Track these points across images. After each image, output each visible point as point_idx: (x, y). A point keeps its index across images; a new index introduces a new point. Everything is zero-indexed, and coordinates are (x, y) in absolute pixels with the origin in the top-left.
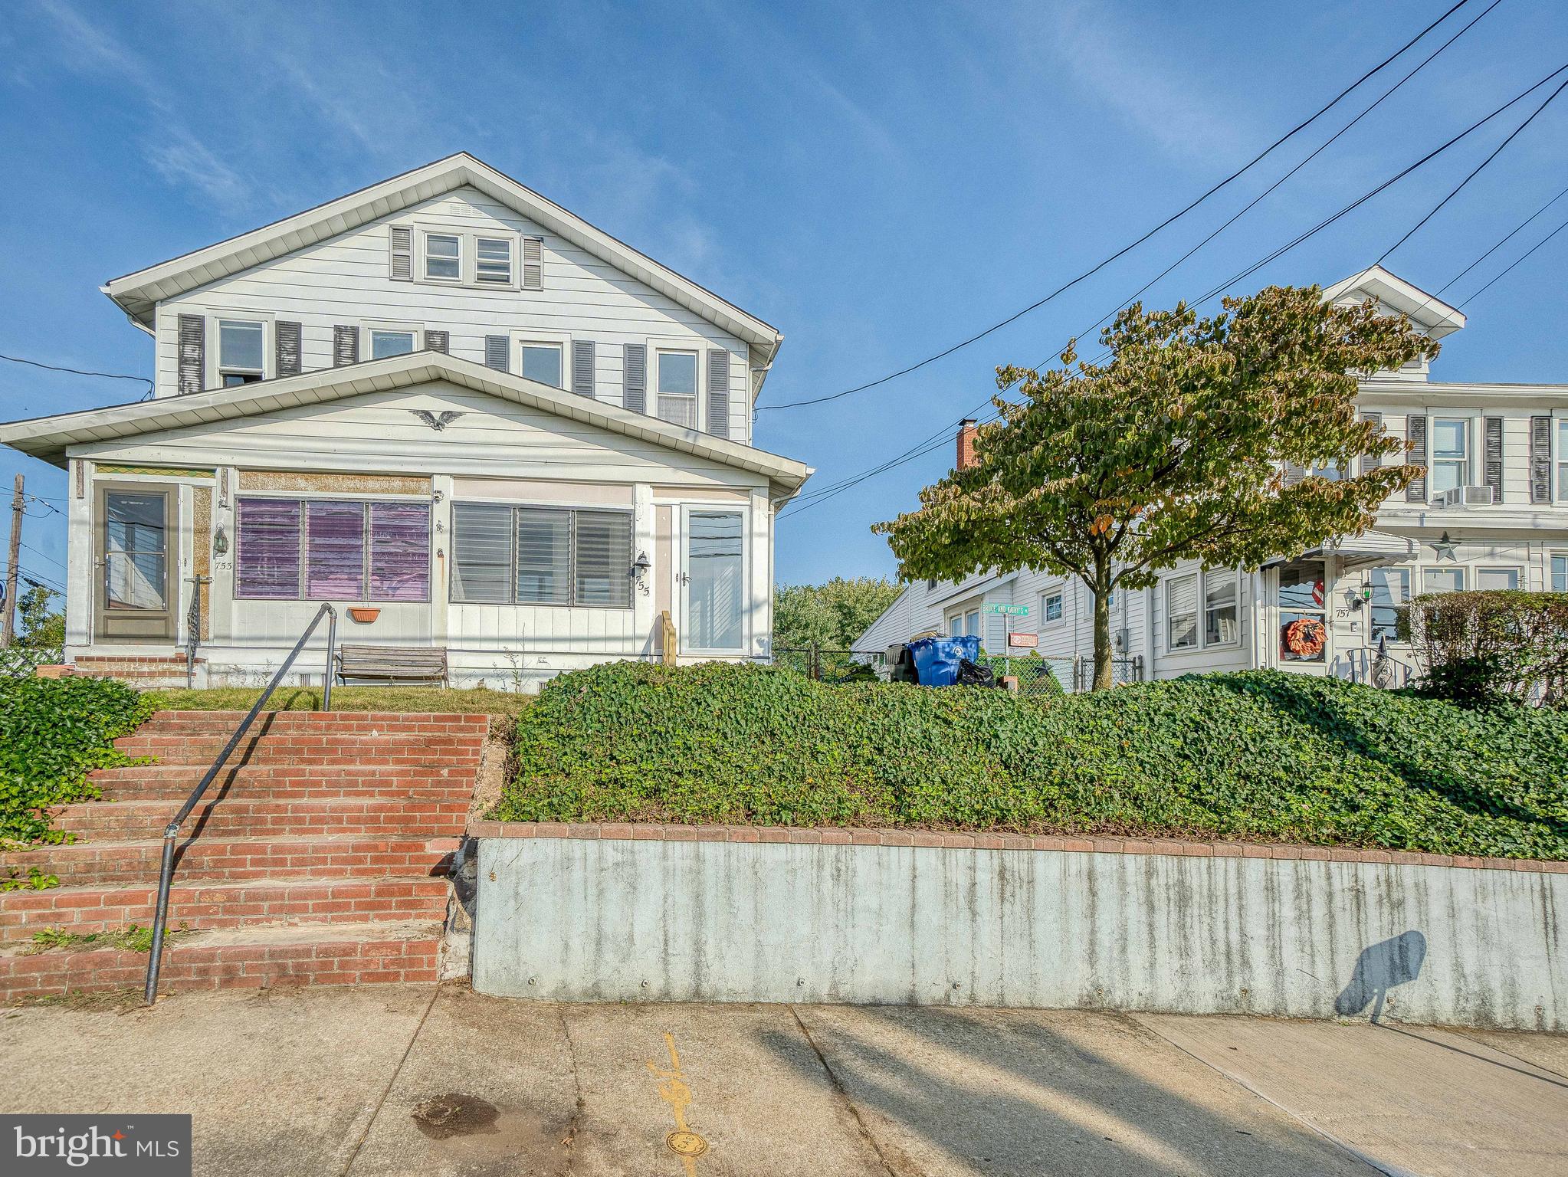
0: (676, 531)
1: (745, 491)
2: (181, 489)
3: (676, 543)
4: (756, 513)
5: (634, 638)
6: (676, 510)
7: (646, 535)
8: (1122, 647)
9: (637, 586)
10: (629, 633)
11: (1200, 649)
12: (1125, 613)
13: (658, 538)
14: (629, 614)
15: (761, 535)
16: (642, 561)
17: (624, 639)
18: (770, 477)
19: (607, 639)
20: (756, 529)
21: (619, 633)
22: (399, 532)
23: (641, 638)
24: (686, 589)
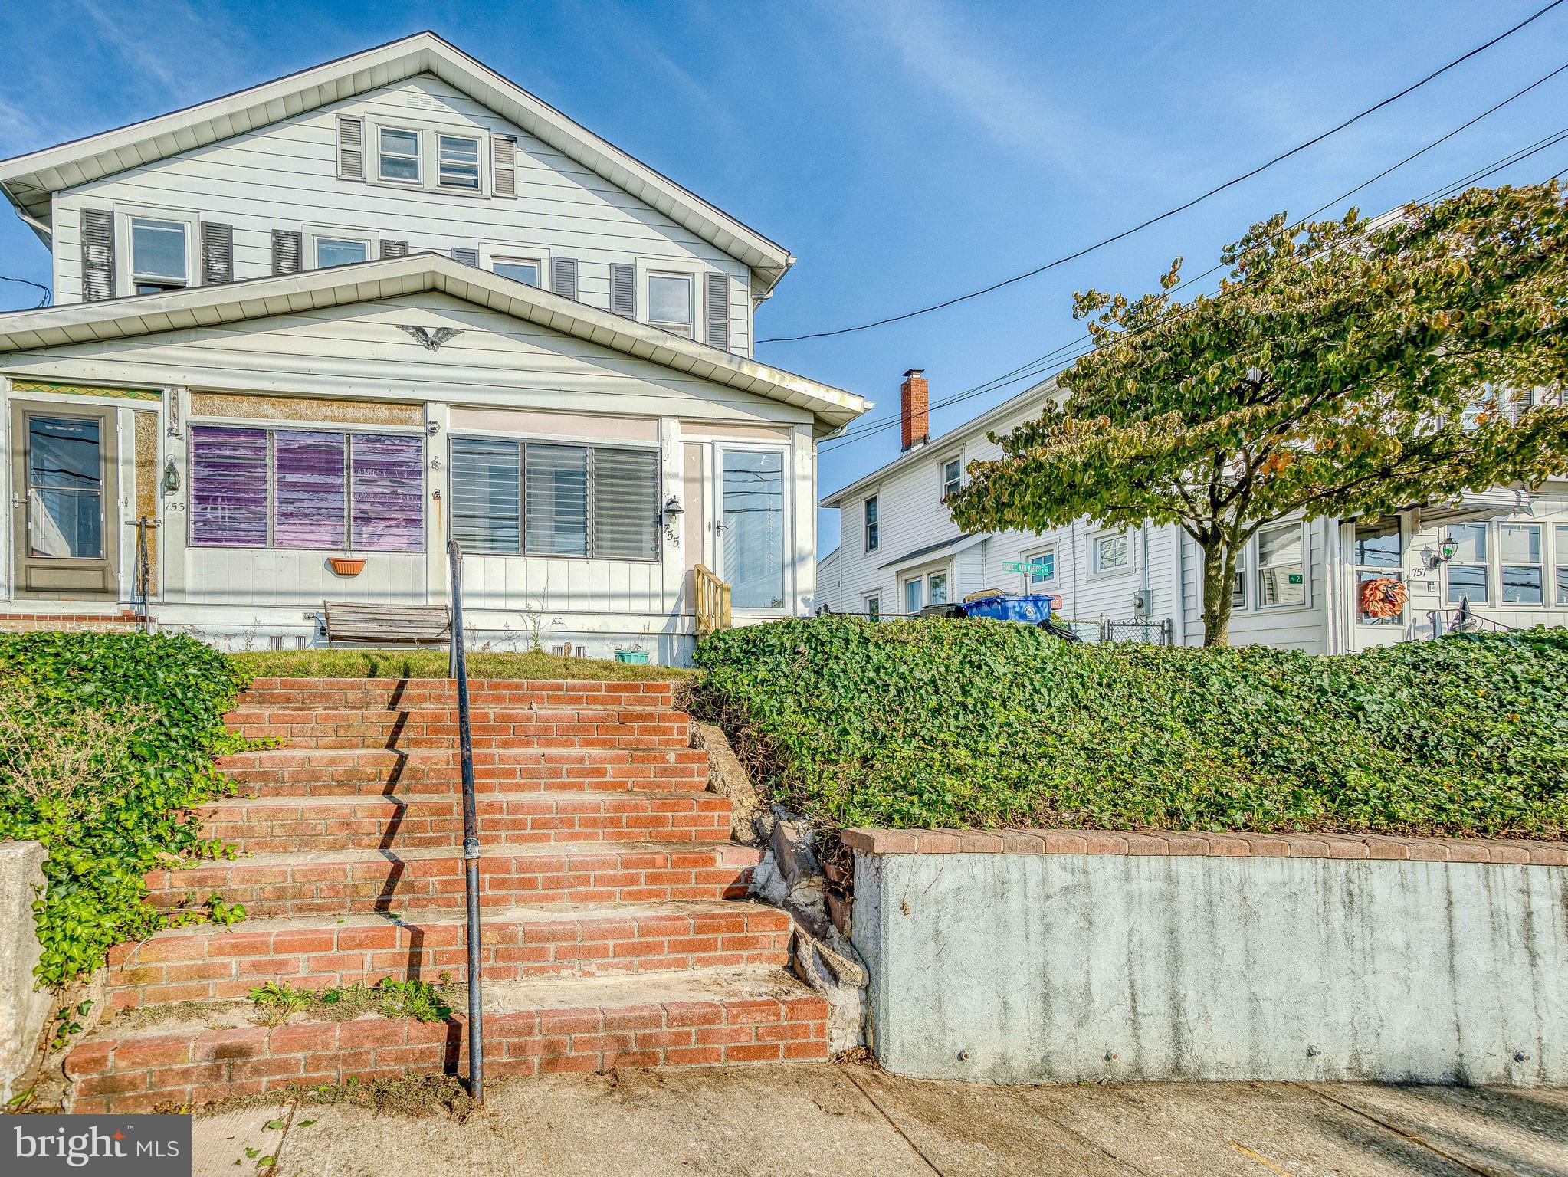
0: (707, 473)
1: (785, 428)
2: (120, 414)
3: (708, 486)
4: (799, 453)
5: (662, 595)
6: (707, 448)
7: (675, 476)
8: (1143, 610)
9: (666, 536)
10: (656, 588)
11: (1251, 610)
12: (1146, 573)
13: (688, 480)
14: (656, 568)
15: (804, 478)
16: (671, 507)
17: (650, 596)
18: (814, 413)
19: (630, 596)
20: (799, 471)
21: (645, 589)
22: (388, 468)
23: (671, 595)
24: (720, 540)
